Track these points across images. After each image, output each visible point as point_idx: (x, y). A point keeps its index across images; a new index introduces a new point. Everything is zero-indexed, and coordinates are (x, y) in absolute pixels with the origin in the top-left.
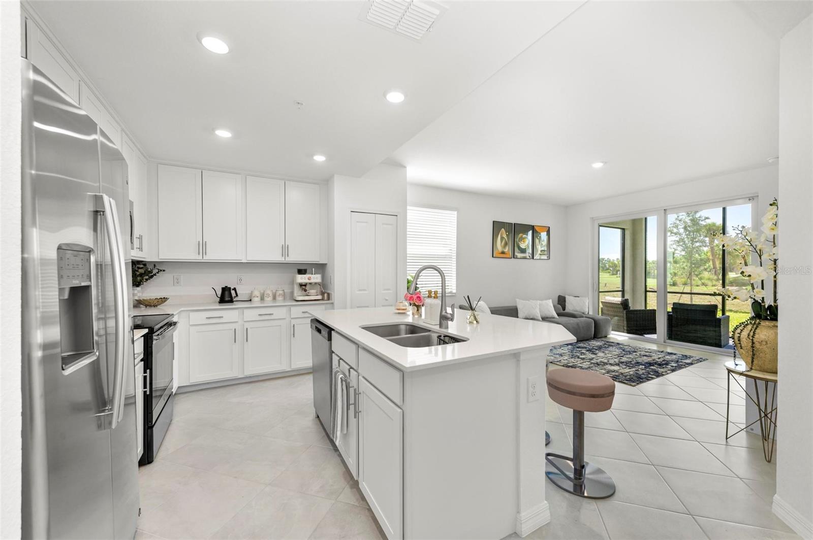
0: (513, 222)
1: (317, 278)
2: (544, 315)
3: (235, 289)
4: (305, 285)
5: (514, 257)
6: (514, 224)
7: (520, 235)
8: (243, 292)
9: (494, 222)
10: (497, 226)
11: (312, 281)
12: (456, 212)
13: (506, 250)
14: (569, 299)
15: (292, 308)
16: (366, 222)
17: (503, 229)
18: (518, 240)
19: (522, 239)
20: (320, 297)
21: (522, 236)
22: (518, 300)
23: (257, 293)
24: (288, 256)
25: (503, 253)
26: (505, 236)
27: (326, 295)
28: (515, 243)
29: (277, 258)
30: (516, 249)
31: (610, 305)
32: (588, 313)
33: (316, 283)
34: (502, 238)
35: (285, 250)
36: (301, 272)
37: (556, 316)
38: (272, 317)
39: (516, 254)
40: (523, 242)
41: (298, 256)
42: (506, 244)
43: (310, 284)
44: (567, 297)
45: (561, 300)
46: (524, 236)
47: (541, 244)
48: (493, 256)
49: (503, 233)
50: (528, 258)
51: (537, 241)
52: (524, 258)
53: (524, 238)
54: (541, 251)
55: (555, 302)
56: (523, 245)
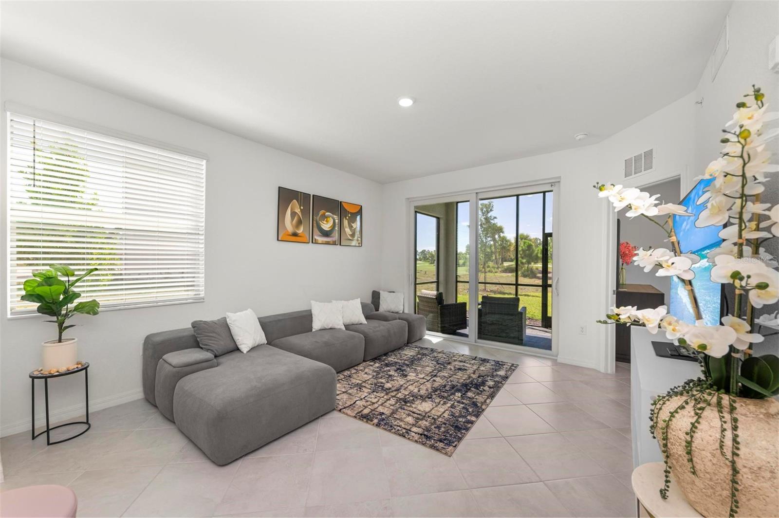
0: (311, 192)
2: (348, 323)
5: (314, 242)
6: (313, 195)
7: (322, 212)
9: (279, 187)
10: (286, 196)
12: (205, 161)
13: (300, 231)
14: (384, 295)
17: (295, 201)
18: (318, 218)
19: (324, 217)
21: (324, 214)
22: (313, 302)
25: (295, 234)
26: (298, 211)
28: (315, 222)
30: (316, 230)
31: (425, 300)
32: (403, 312)
34: (293, 214)
37: (364, 321)
39: (316, 237)
40: (327, 221)
42: (300, 222)
44: (381, 292)
45: (376, 296)
46: (327, 214)
47: (351, 227)
48: (278, 240)
49: (295, 206)
50: (334, 243)
51: (346, 222)
52: (328, 243)
53: (329, 217)
54: (350, 235)
55: (368, 300)
56: (326, 226)
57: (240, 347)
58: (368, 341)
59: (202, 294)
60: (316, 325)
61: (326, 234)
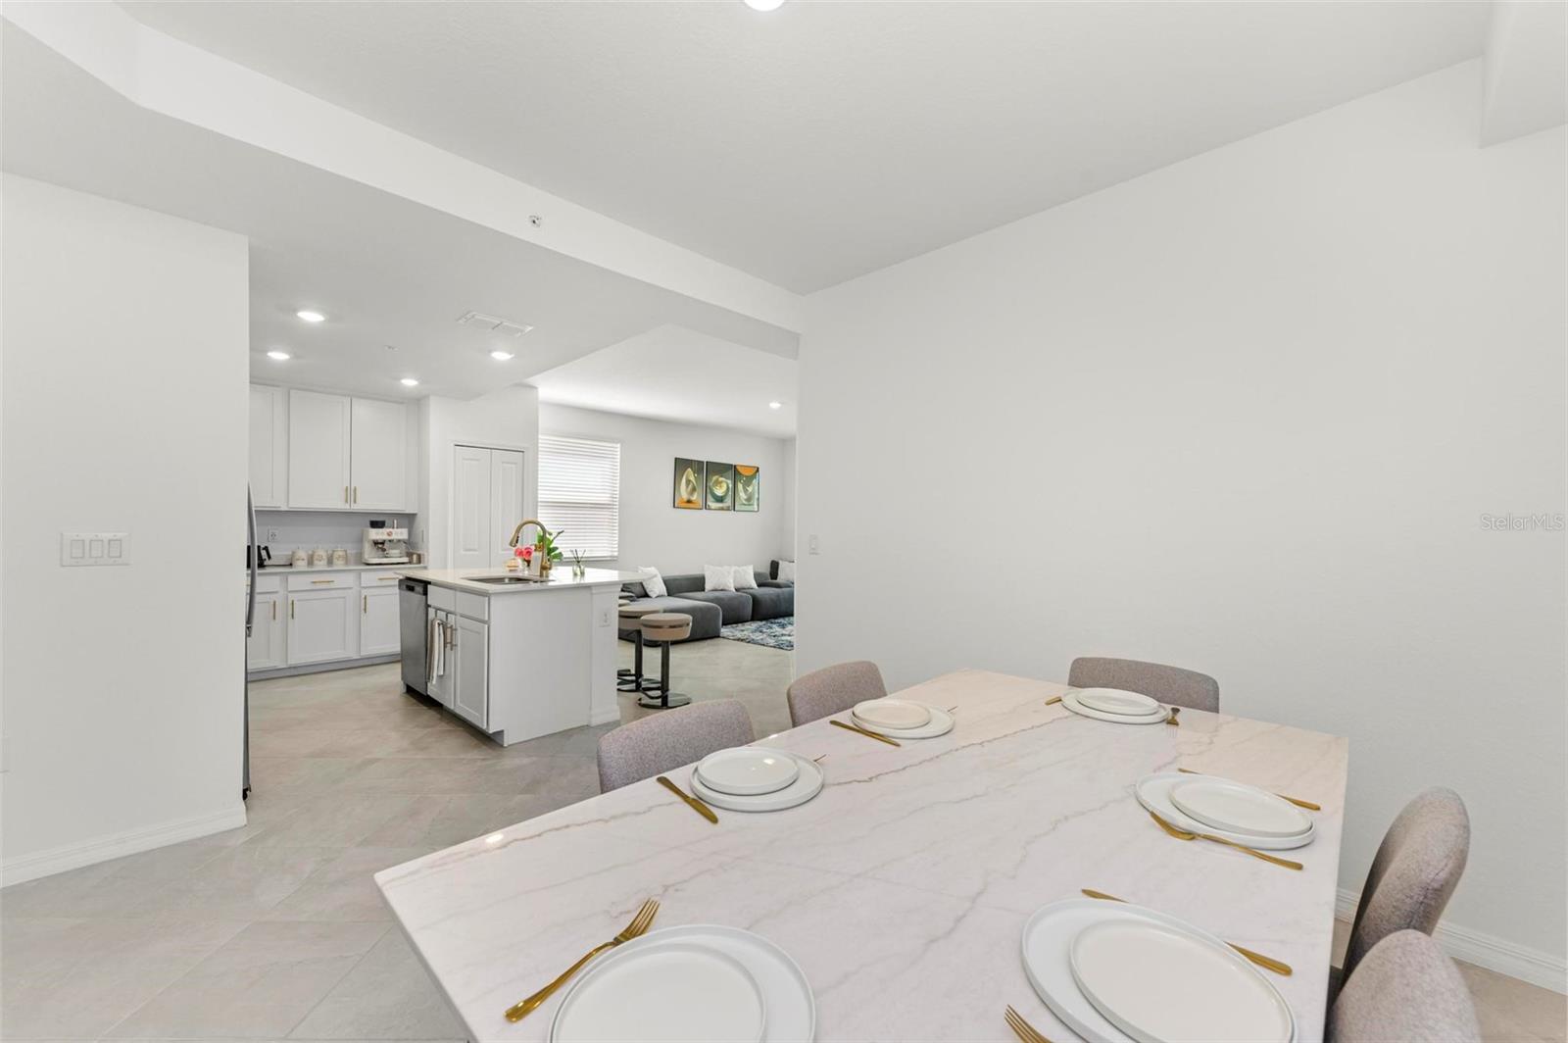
0: (704, 459)
1: (401, 533)
2: (739, 586)
3: (266, 548)
4: (383, 543)
5: (707, 507)
6: (707, 462)
7: (715, 478)
8: (278, 553)
9: (676, 459)
10: (681, 465)
11: (394, 537)
12: (619, 445)
13: (694, 498)
14: (783, 565)
15: (363, 574)
16: (477, 460)
17: (689, 470)
18: (711, 484)
19: (718, 483)
20: (406, 560)
21: (717, 479)
22: (706, 565)
23: (302, 554)
24: (355, 502)
25: (689, 501)
26: (692, 478)
27: (415, 557)
28: (708, 488)
29: (338, 504)
30: (709, 496)
33: (399, 541)
34: (688, 482)
35: (350, 494)
36: (375, 524)
37: (755, 585)
38: (332, 586)
39: (708, 503)
40: (720, 486)
41: (370, 502)
42: (694, 489)
43: (390, 541)
44: (781, 562)
45: (775, 567)
46: (721, 479)
47: (746, 491)
48: (674, 506)
49: (690, 474)
50: (728, 509)
51: (740, 486)
52: (722, 509)
53: (721, 482)
54: (746, 500)
55: (766, 569)
56: (719, 492)
57: (650, 594)
58: (755, 600)
59: (616, 554)
60: (708, 586)
61: (720, 500)
